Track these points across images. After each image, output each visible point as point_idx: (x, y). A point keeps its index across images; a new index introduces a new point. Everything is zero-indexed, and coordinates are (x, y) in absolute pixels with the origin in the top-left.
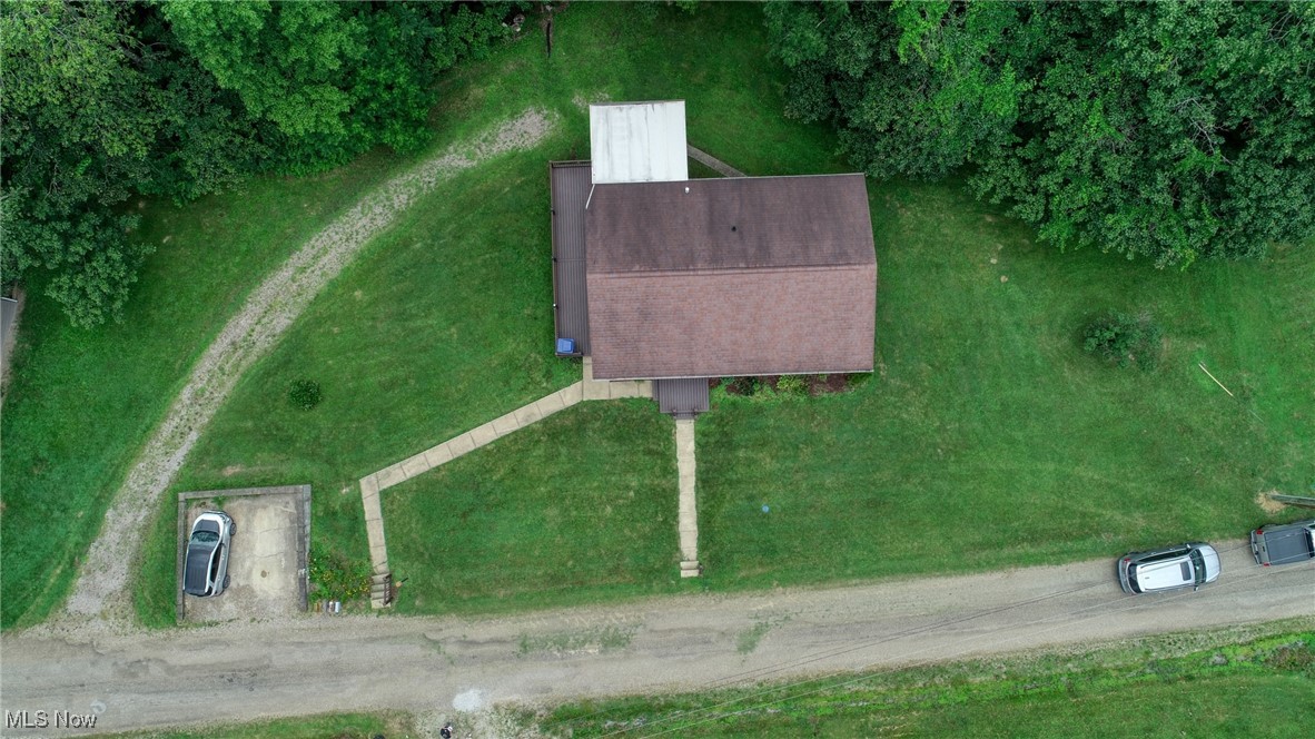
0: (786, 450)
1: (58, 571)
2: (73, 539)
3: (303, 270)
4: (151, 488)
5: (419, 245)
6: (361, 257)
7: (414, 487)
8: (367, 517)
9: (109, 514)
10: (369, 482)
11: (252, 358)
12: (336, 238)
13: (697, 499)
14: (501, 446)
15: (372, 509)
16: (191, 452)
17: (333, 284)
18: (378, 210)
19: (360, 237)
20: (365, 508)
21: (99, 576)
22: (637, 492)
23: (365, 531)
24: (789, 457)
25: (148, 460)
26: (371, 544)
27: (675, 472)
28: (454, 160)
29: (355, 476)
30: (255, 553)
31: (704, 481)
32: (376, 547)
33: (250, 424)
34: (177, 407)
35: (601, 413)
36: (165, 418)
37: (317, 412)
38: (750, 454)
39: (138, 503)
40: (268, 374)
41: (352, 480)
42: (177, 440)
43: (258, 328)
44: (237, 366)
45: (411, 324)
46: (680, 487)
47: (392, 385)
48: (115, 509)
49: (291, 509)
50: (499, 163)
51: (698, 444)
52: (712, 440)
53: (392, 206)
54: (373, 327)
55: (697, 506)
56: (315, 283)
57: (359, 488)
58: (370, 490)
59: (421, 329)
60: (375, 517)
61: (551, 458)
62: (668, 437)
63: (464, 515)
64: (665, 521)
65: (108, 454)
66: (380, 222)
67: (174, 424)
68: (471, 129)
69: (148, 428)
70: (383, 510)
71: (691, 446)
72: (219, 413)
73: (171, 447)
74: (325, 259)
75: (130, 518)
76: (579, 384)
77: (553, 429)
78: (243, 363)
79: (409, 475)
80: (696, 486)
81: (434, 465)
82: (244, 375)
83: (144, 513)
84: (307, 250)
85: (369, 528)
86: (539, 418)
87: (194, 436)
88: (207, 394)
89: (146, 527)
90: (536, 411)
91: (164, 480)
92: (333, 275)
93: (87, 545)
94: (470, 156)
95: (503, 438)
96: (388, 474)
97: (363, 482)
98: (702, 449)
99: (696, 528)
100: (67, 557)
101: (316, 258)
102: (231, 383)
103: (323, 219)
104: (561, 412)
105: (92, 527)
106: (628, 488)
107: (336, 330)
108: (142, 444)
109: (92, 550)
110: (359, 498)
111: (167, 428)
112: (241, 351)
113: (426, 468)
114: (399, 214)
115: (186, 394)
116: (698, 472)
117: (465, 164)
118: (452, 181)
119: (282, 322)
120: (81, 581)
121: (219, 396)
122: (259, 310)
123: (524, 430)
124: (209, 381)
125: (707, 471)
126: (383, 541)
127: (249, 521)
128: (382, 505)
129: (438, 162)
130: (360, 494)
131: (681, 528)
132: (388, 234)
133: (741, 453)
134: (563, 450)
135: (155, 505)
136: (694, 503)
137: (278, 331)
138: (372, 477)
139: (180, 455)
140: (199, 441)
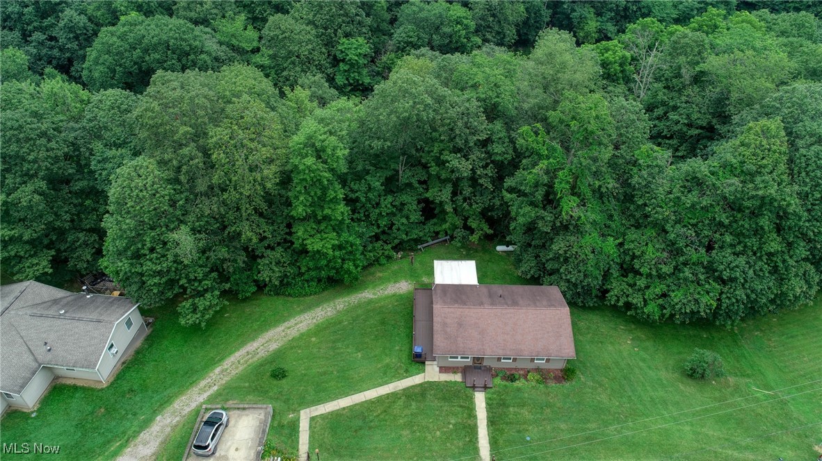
0: (536, 409)
1: (118, 444)
2: (133, 429)
3: (289, 328)
4: (185, 408)
5: (346, 323)
6: (317, 326)
7: (330, 417)
8: (300, 429)
9: (158, 418)
10: (305, 412)
11: (255, 359)
12: (307, 318)
13: (488, 431)
14: (380, 400)
15: (304, 425)
16: (212, 395)
17: (302, 335)
18: (329, 309)
19: (319, 319)
20: (301, 425)
21: (140, 447)
22: (454, 425)
23: (298, 436)
24: (538, 413)
25: (188, 396)
26: (300, 443)
27: (475, 417)
28: (367, 295)
29: (298, 409)
30: (235, 438)
31: (492, 422)
32: (303, 444)
33: (247, 385)
34: (211, 375)
35: (434, 387)
36: (203, 379)
37: (284, 381)
38: (516, 409)
39: (176, 414)
40: (261, 365)
41: (297, 411)
42: (207, 388)
43: (262, 347)
44: (246, 362)
45: (338, 351)
46: (479, 424)
47: (325, 373)
48: (162, 416)
49: (262, 417)
50: (388, 297)
51: (487, 404)
52: (495, 402)
53: (336, 309)
54: (319, 351)
55: (488, 434)
56: (293, 333)
57: (299, 415)
58: (305, 416)
59: (342, 353)
60: (305, 429)
61: (406, 407)
62: (471, 400)
63: (356, 431)
64: (470, 441)
65: (168, 391)
66: (329, 314)
67: (207, 381)
68: (376, 285)
69: (193, 382)
70: (310, 427)
71: (484, 405)
72: (232, 379)
73: (203, 390)
74: (301, 325)
75: (169, 420)
76: (423, 374)
77: (408, 394)
78: (250, 361)
79: (327, 411)
80: (488, 424)
81: (342, 407)
82: (249, 366)
83: (178, 419)
84: (293, 321)
85: (300, 434)
86: (401, 388)
87: (216, 388)
88: (229, 371)
89: (176, 426)
90: (400, 385)
91: (193, 405)
92: (302, 331)
93: (139, 432)
94: (374, 294)
95: (381, 396)
96: (317, 409)
97: (302, 412)
98: (490, 406)
99: (488, 445)
100: (126, 436)
101: (296, 324)
102: (241, 368)
103: (302, 311)
104: (413, 386)
105: (146, 424)
106: (449, 423)
107: (300, 351)
108: (187, 389)
109: (142, 435)
110: (298, 420)
111: (203, 383)
112: (251, 356)
113: (338, 408)
114: (338, 312)
115: (218, 370)
116: (488, 417)
117: (371, 296)
118: (365, 302)
119: (274, 346)
120: (129, 449)
121: (234, 373)
122: (264, 341)
123: (392, 393)
124: (231, 365)
125: (493, 417)
126: (308, 442)
127: (237, 421)
128: (310, 423)
129: (359, 295)
130: (299, 417)
131: (480, 445)
132: (332, 319)
133: (511, 409)
134: (413, 404)
135: (184, 416)
136: (486, 433)
137: (271, 349)
138: (308, 410)
139: (205, 395)
140: (217, 390)
